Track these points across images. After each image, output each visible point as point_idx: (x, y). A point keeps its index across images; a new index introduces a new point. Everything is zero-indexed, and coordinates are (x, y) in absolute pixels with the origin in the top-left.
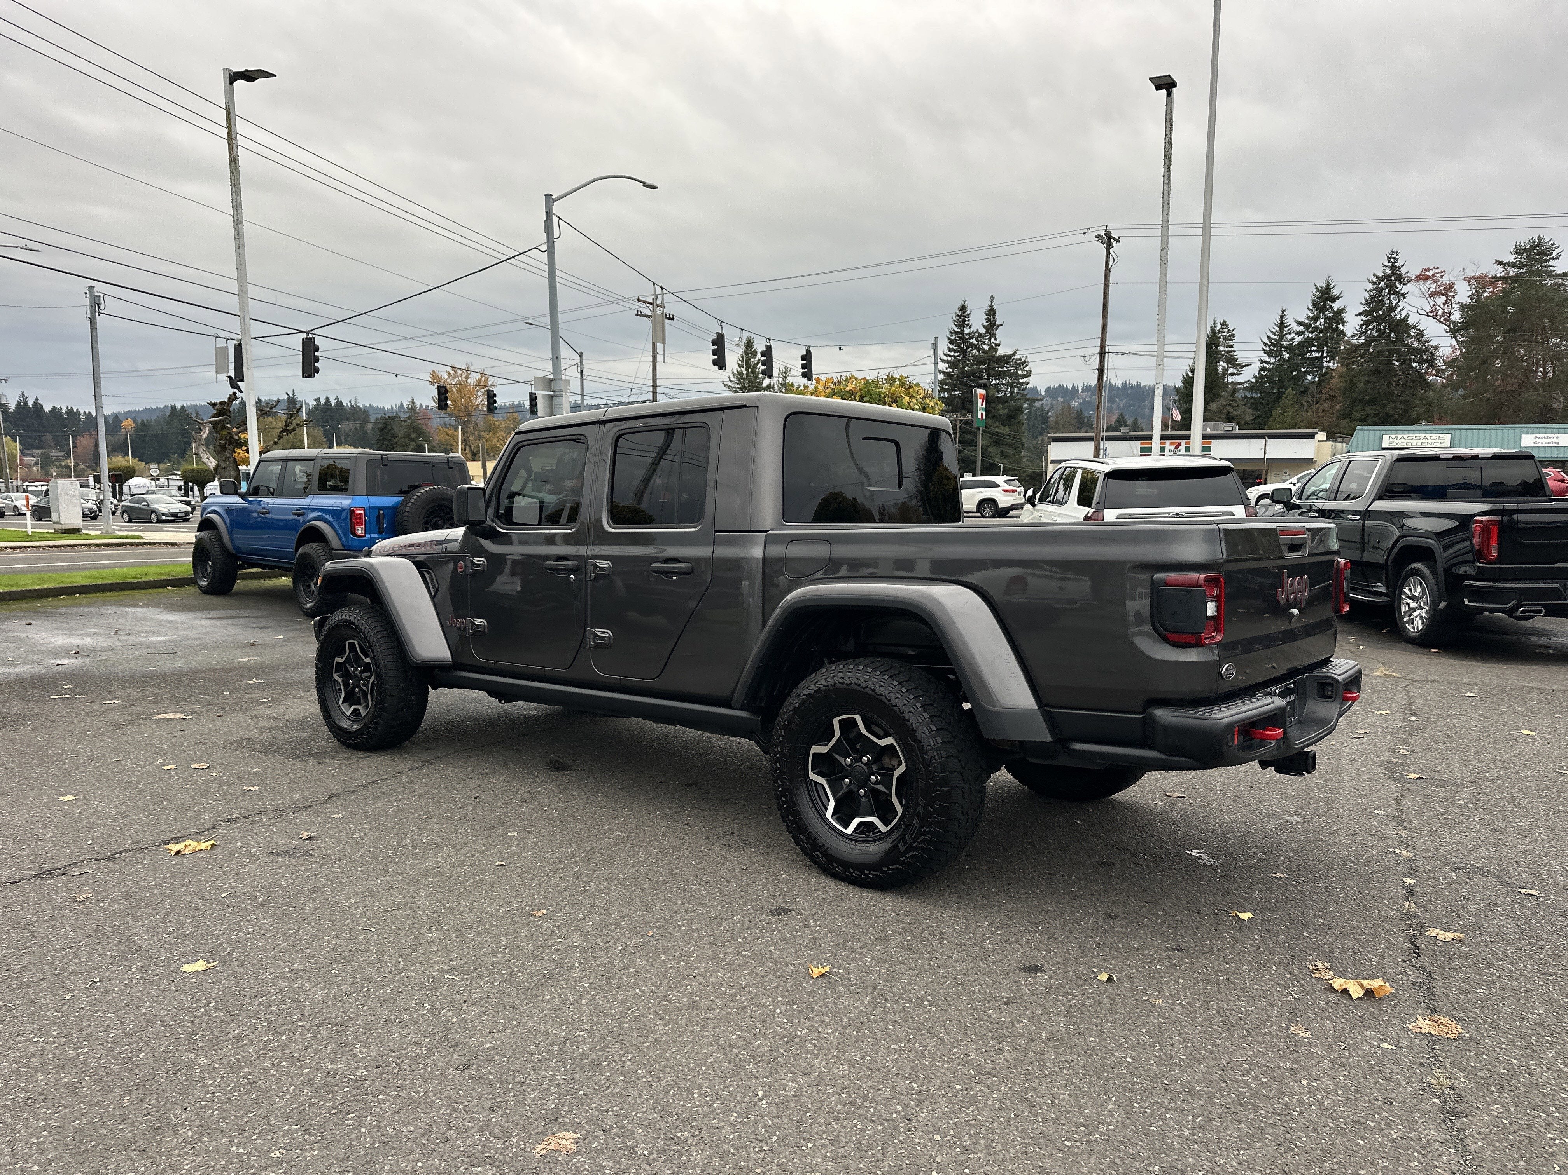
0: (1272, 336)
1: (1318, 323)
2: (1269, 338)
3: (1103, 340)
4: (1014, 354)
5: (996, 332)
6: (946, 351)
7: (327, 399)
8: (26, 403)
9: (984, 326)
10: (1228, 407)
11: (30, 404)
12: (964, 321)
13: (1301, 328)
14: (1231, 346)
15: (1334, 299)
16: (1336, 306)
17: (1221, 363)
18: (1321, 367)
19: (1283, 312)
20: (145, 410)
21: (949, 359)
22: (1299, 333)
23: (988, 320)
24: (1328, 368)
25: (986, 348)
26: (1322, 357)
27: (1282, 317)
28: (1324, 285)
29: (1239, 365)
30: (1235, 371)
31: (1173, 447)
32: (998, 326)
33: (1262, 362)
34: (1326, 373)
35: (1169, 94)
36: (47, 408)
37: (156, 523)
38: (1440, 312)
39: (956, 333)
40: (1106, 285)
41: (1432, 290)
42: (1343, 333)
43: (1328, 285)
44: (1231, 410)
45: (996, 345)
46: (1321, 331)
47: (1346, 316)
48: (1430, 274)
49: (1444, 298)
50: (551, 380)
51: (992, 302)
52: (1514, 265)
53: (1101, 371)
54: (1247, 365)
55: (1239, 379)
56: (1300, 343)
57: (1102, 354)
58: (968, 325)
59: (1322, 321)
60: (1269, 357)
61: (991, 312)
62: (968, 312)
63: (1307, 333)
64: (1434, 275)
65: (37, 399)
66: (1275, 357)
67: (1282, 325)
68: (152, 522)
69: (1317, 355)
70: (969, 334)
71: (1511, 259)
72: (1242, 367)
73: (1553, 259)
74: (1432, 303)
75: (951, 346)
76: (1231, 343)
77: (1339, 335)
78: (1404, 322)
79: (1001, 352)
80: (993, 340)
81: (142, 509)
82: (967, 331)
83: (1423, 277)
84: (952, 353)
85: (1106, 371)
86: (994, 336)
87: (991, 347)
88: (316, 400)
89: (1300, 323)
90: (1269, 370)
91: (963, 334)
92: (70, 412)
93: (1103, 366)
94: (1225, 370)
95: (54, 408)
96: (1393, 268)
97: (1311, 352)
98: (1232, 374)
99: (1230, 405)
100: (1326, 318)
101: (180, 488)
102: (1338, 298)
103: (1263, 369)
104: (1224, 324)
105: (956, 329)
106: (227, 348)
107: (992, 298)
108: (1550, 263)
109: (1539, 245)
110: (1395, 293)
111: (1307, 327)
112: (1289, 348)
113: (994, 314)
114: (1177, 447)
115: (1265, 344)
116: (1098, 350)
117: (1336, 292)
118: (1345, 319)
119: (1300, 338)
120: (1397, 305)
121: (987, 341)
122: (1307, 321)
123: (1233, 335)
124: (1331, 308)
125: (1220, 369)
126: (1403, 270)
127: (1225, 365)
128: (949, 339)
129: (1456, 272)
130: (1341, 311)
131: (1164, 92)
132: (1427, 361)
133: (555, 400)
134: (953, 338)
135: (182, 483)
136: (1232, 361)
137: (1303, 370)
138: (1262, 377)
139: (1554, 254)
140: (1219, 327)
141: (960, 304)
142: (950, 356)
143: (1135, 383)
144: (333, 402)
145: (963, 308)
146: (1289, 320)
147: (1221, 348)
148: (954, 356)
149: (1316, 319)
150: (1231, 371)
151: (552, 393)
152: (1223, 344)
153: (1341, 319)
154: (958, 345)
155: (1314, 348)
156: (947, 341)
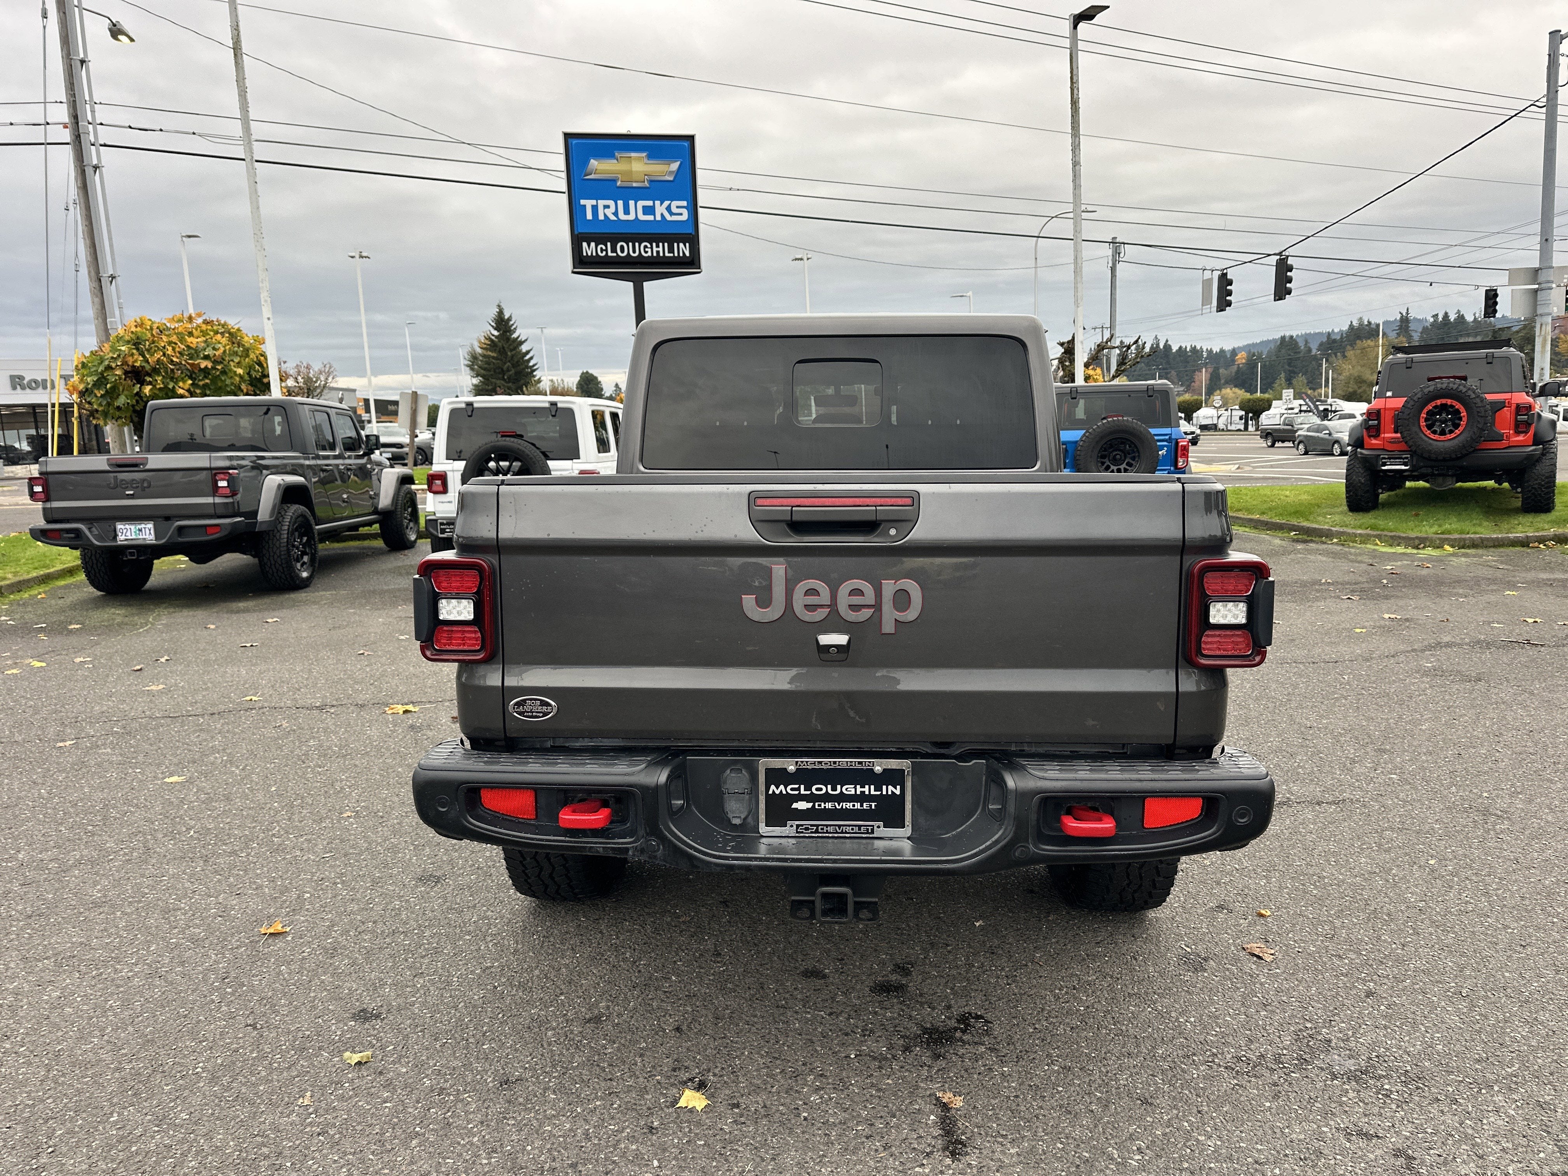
7: (1446, 315)
8: (1158, 345)
11: (1161, 347)
20: (1262, 342)
36: (1175, 348)
37: (1339, 455)
50: (1536, 271)
65: (1167, 341)
68: (1333, 455)
81: (1322, 439)
88: (1433, 316)
92: (1194, 349)
95: (1181, 347)
101: (1241, 418)
106: (1211, 279)
133: (1540, 294)
135: (1243, 413)
144: (1452, 317)
151: (1536, 286)
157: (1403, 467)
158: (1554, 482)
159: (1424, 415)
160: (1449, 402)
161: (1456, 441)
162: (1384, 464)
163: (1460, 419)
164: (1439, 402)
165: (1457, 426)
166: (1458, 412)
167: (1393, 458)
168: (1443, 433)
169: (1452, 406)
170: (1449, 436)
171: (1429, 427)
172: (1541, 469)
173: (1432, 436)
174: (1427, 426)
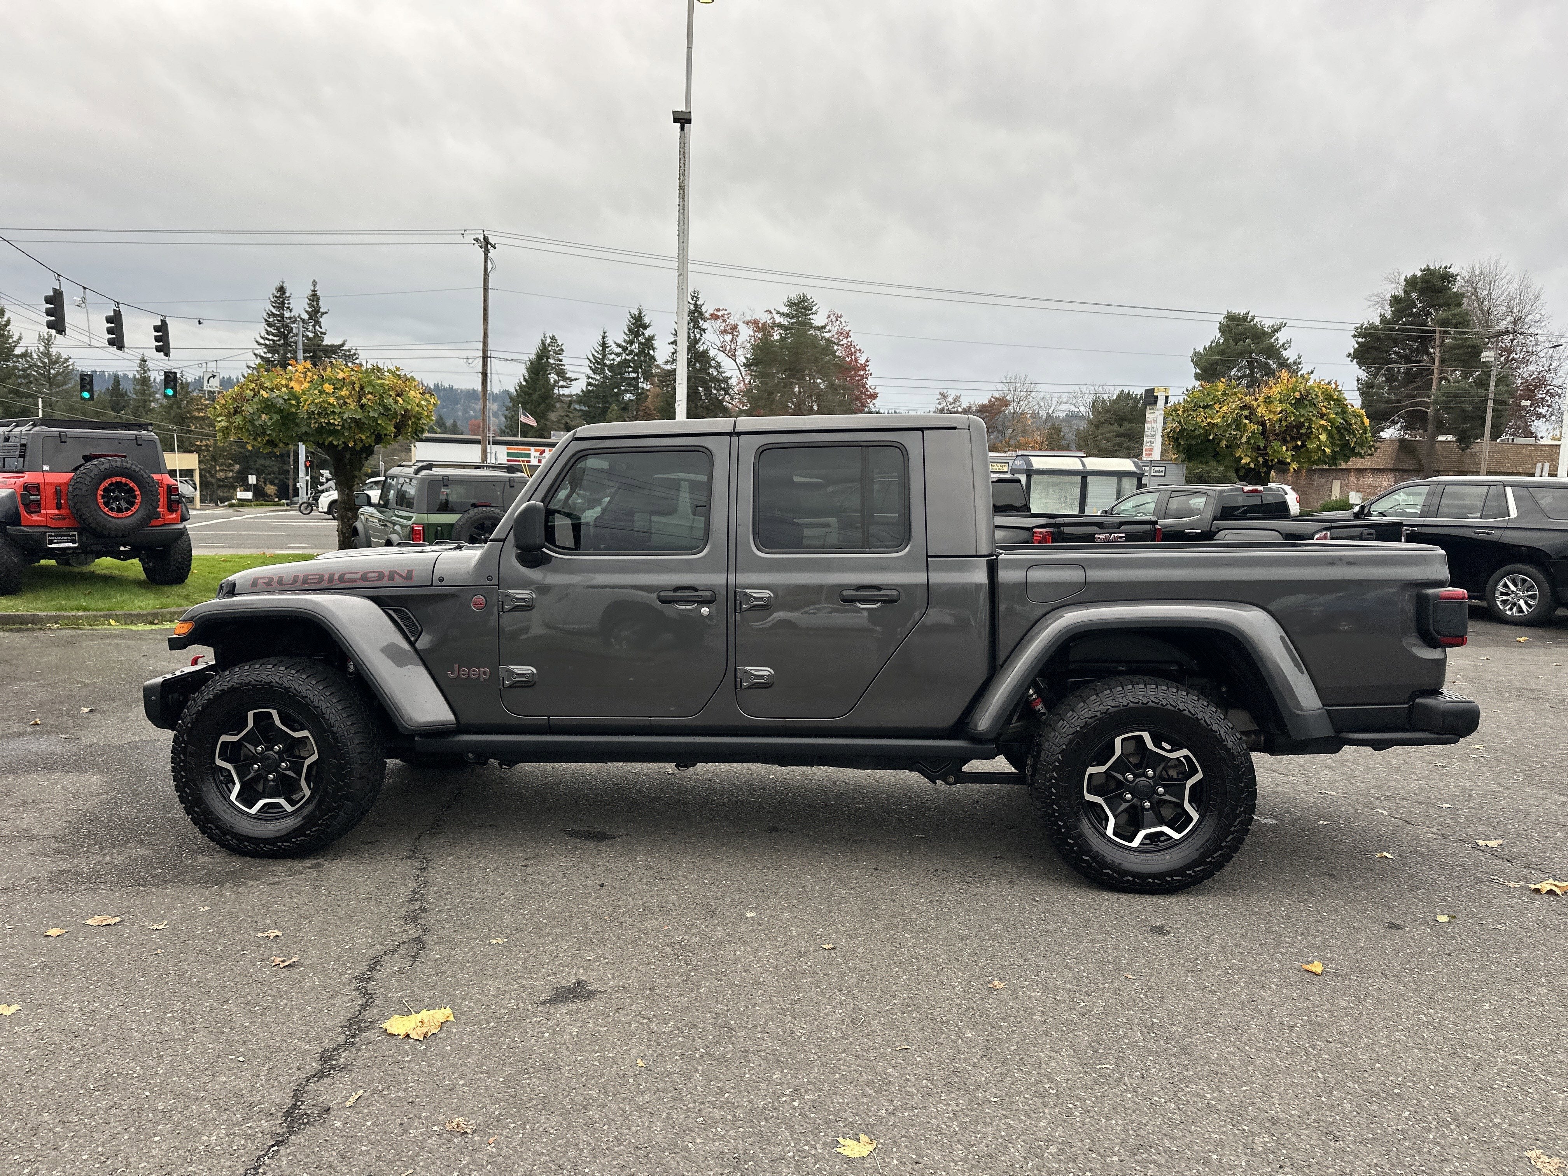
0: (596, 354)
1: (633, 347)
2: (593, 355)
3: (485, 343)
4: (343, 345)
5: (321, 320)
6: (264, 334)
9: (307, 312)
10: (566, 418)
12: (283, 303)
13: (619, 350)
14: (561, 360)
15: (645, 327)
16: (648, 332)
17: (552, 375)
18: (637, 388)
19: (605, 333)
21: (267, 342)
22: (618, 355)
23: (311, 306)
24: (643, 388)
25: (311, 335)
26: (638, 378)
27: (604, 338)
28: (637, 313)
29: (569, 378)
30: (565, 384)
31: (537, 454)
32: (323, 313)
33: (589, 377)
34: (642, 393)
35: (682, 129)
38: (728, 348)
39: (274, 315)
40: (486, 289)
41: (722, 328)
42: (653, 358)
43: (640, 313)
44: (569, 421)
45: (321, 333)
46: (635, 355)
47: (655, 343)
48: (720, 314)
49: (730, 337)
51: (314, 287)
52: (787, 315)
53: (485, 374)
54: (575, 379)
55: (566, 391)
56: (619, 363)
57: (485, 358)
58: (288, 308)
59: (637, 345)
60: (595, 373)
61: (314, 298)
62: (287, 295)
63: (624, 355)
64: (723, 316)
66: (599, 374)
67: (604, 345)
69: (633, 375)
70: (290, 318)
71: (785, 310)
72: (571, 381)
73: (813, 313)
74: (722, 340)
75: (269, 329)
76: (560, 357)
77: (650, 360)
78: (705, 353)
79: (327, 341)
80: (317, 327)
82: (287, 314)
83: (714, 317)
84: (270, 337)
85: (489, 375)
86: (318, 323)
87: (316, 335)
89: (618, 345)
90: (595, 385)
91: (283, 318)
93: (486, 370)
94: (556, 382)
96: (696, 305)
97: (629, 373)
98: (563, 387)
99: (567, 416)
100: (640, 343)
102: (649, 326)
103: (589, 384)
104: (553, 338)
105: (274, 311)
107: (315, 283)
108: (811, 316)
109: (803, 301)
110: (699, 327)
111: (625, 349)
112: (611, 368)
113: (318, 300)
114: (541, 454)
115: (591, 361)
116: (481, 354)
117: (646, 320)
118: (655, 346)
119: (619, 359)
120: (700, 339)
121: (311, 328)
122: (624, 344)
123: (562, 350)
124: (643, 334)
125: (552, 381)
126: (704, 309)
127: (556, 377)
128: (266, 320)
129: (737, 316)
130: (651, 339)
131: (679, 125)
132: (724, 389)
134: (271, 320)
136: (561, 374)
137: (623, 388)
138: (589, 391)
139: (814, 309)
140: (548, 341)
141: (278, 284)
142: (269, 340)
143: (447, 386)
145: (282, 290)
146: (610, 341)
147: (551, 361)
148: (273, 341)
149: (631, 343)
150: (561, 383)
152: (554, 358)
153: (652, 346)
154: (278, 329)
155: (630, 369)
156: (264, 324)
157: (71, 545)
158: (191, 555)
159: (100, 492)
160: (124, 480)
161: (133, 518)
162: (51, 542)
163: (135, 497)
164: (114, 480)
165: (132, 504)
166: (132, 490)
167: (60, 535)
168: (120, 510)
169: (126, 485)
170: (125, 514)
171: (107, 504)
172: (181, 543)
173: (110, 513)
174: (104, 503)
